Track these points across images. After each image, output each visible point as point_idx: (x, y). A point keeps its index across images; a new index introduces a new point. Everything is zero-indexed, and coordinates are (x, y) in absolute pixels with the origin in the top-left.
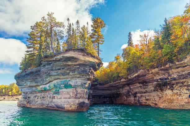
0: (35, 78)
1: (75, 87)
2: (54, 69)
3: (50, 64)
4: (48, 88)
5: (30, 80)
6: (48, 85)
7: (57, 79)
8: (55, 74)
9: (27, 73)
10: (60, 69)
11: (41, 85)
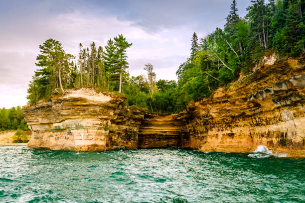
0: (47, 113)
1: (87, 128)
2: (64, 108)
3: (60, 103)
4: (62, 128)
5: (41, 116)
6: (61, 124)
7: (69, 119)
8: (66, 114)
9: (37, 107)
10: (70, 109)
11: (55, 123)
